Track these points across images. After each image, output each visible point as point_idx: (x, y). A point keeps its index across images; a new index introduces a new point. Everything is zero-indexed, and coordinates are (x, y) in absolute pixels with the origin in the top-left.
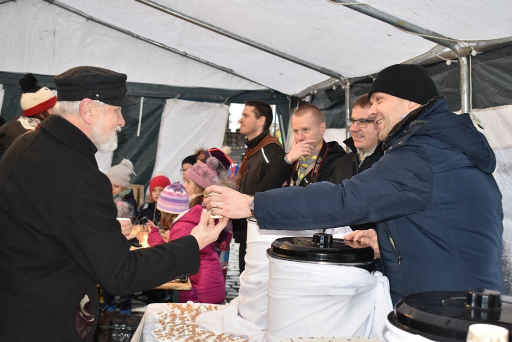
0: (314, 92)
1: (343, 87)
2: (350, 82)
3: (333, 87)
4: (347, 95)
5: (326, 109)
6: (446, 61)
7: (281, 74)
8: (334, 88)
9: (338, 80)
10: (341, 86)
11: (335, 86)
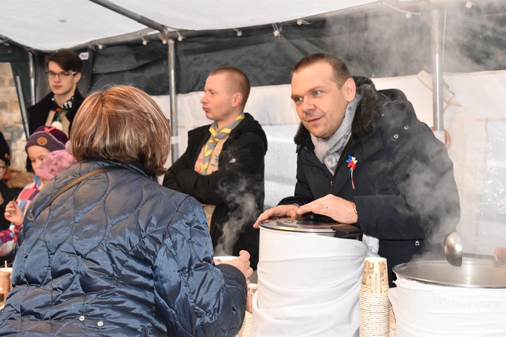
0: (96, 47)
1: (164, 42)
2: (182, 35)
3: (142, 41)
4: (171, 53)
5: (130, 71)
6: (405, 14)
7: (63, 21)
8: (145, 43)
9: (157, 32)
10: (161, 41)
11: (145, 39)
